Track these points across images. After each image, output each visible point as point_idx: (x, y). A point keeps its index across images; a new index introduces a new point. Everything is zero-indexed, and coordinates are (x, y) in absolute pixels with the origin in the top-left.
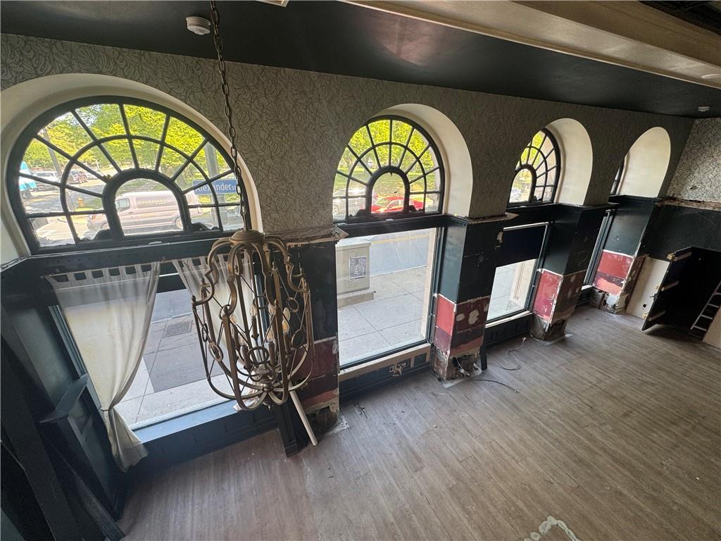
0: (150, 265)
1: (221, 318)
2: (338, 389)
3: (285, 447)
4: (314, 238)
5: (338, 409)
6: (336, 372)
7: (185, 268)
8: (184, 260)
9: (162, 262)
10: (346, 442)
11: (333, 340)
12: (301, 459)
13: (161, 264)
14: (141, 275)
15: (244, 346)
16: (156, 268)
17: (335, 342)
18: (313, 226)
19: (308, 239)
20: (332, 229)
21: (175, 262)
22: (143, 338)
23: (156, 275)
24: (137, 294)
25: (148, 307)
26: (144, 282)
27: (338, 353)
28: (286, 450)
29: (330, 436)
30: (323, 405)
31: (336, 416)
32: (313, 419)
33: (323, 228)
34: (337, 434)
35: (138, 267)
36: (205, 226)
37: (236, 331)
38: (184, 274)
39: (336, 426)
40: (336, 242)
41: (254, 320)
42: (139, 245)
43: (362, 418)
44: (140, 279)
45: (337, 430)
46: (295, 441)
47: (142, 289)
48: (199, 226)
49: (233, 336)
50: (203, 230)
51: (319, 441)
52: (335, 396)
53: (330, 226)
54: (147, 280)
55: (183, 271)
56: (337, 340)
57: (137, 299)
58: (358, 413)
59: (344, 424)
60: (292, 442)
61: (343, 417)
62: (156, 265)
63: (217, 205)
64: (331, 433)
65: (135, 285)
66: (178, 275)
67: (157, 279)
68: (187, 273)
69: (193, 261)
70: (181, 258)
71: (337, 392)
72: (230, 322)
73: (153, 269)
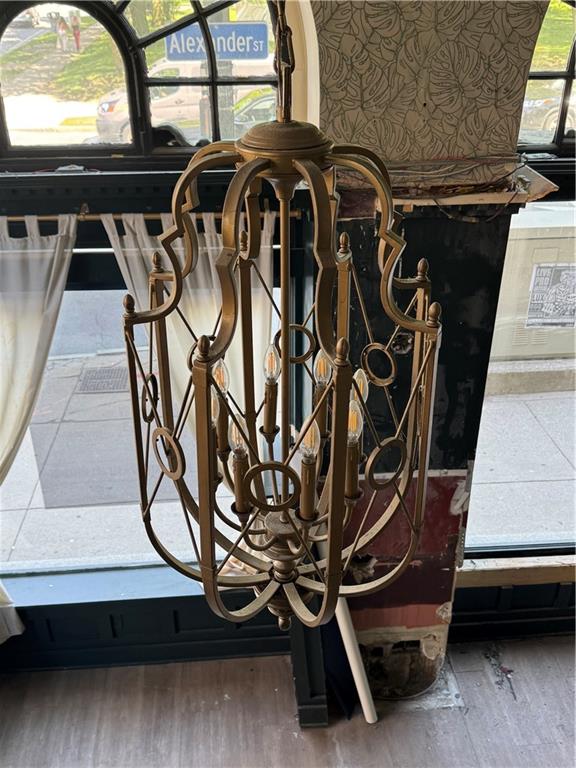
0: (56, 222)
1: (190, 366)
2: (450, 605)
3: (299, 704)
4: (454, 191)
5: (443, 655)
6: (452, 561)
7: (128, 237)
8: (128, 219)
9: (81, 217)
10: (448, 739)
11: (457, 478)
12: (334, 744)
13: (79, 224)
14: (37, 243)
15: (239, 452)
16: (68, 232)
17: (462, 484)
18: (457, 153)
19: (435, 191)
20: (509, 168)
21: (108, 221)
22: (31, 386)
23: (66, 247)
24: (26, 286)
25: (46, 319)
26: (42, 260)
27: (466, 514)
28: (300, 711)
29: (411, 713)
30: (405, 634)
31: (433, 669)
32: (374, 660)
33: (485, 162)
34: (429, 713)
35: (32, 222)
36: (180, 136)
37: (225, 410)
38: (124, 252)
39: (429, 693)
40: (515, 208)
41: (272, 388)
42: (38, 170)
43: (502, 695)
44: (34, 252)
45: (431, 703)
46: (324, 697)
47: (37, 276)
48: (167, 134)
49: (215, 419)
50: (177, 145)
51: (381, 715)
52: (439, 621)
53: (505, 158)
54: (48, 256)
55: (123, 246)
56: (468, 479)
57: (25, 298)
58: (493, 679)
59: (449, 694)
60: (317, 698)
61: (450, 677)
62: (68, 223)
63: (213, 82)
64: (413, 706)
65: (24, 263)
66: (112, 255)
67: (68, 257)
68: (131, 250)
69: (148, 223)
70: (120, 213)
71: (446, 611)
72: (210, 381)
73: (62, 231)
